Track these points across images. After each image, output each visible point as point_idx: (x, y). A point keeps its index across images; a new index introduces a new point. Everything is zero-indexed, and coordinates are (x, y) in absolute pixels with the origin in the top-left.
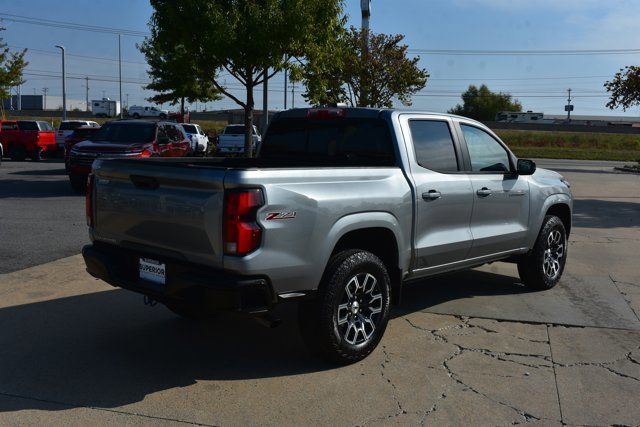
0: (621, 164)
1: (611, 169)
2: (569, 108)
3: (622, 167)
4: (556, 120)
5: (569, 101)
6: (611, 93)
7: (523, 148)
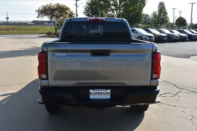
0: (41, 35)
1: (37, 37)
2: (7, 18)
3: (41, 36)
4: (4, 22)
5: (7, 16)
6: (38, 13)
7: (2, 32)
